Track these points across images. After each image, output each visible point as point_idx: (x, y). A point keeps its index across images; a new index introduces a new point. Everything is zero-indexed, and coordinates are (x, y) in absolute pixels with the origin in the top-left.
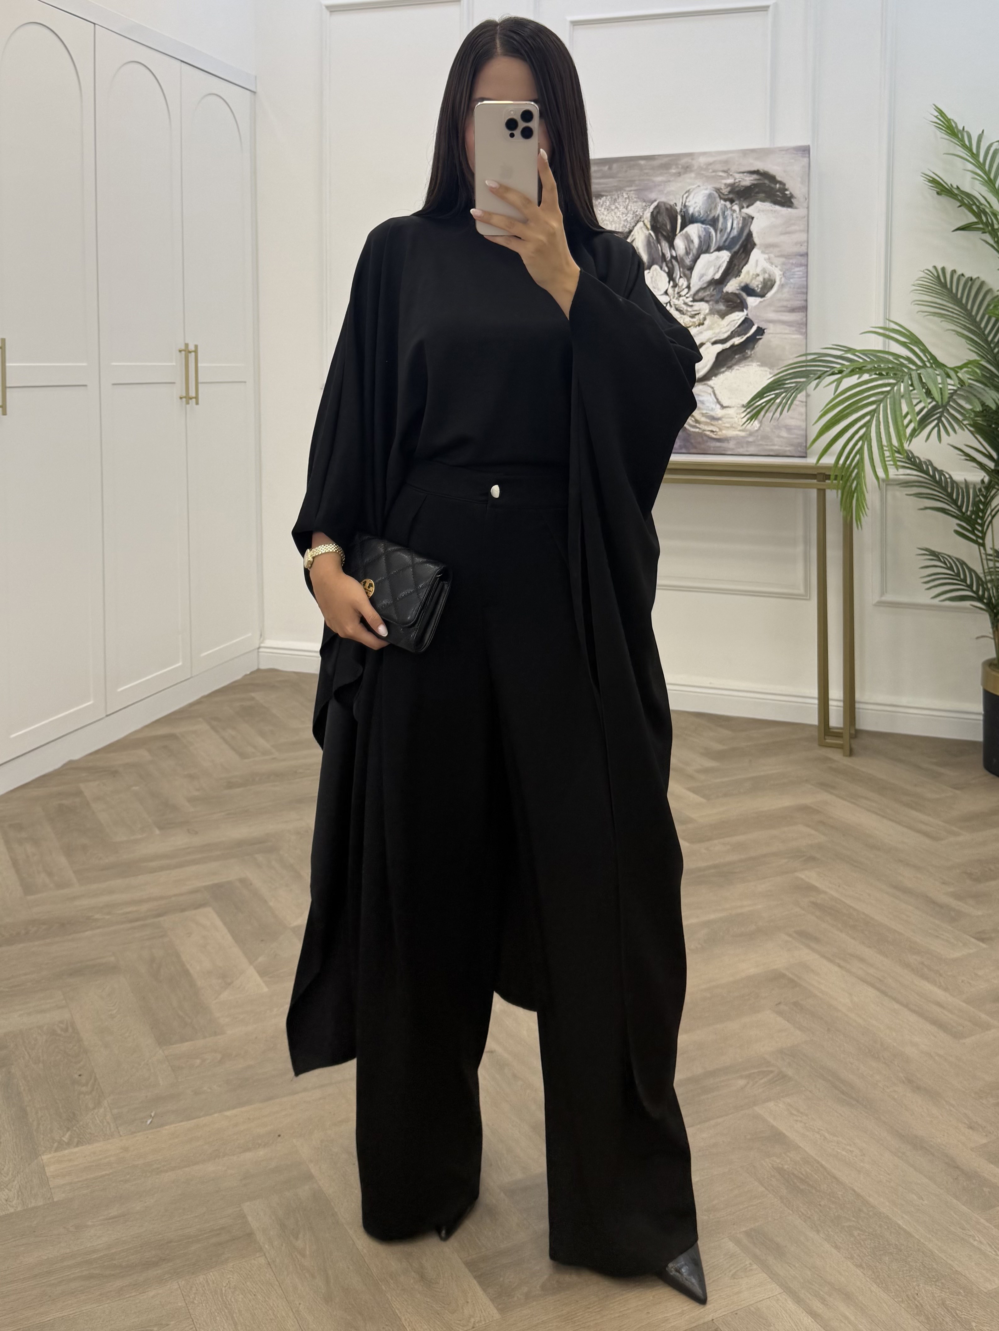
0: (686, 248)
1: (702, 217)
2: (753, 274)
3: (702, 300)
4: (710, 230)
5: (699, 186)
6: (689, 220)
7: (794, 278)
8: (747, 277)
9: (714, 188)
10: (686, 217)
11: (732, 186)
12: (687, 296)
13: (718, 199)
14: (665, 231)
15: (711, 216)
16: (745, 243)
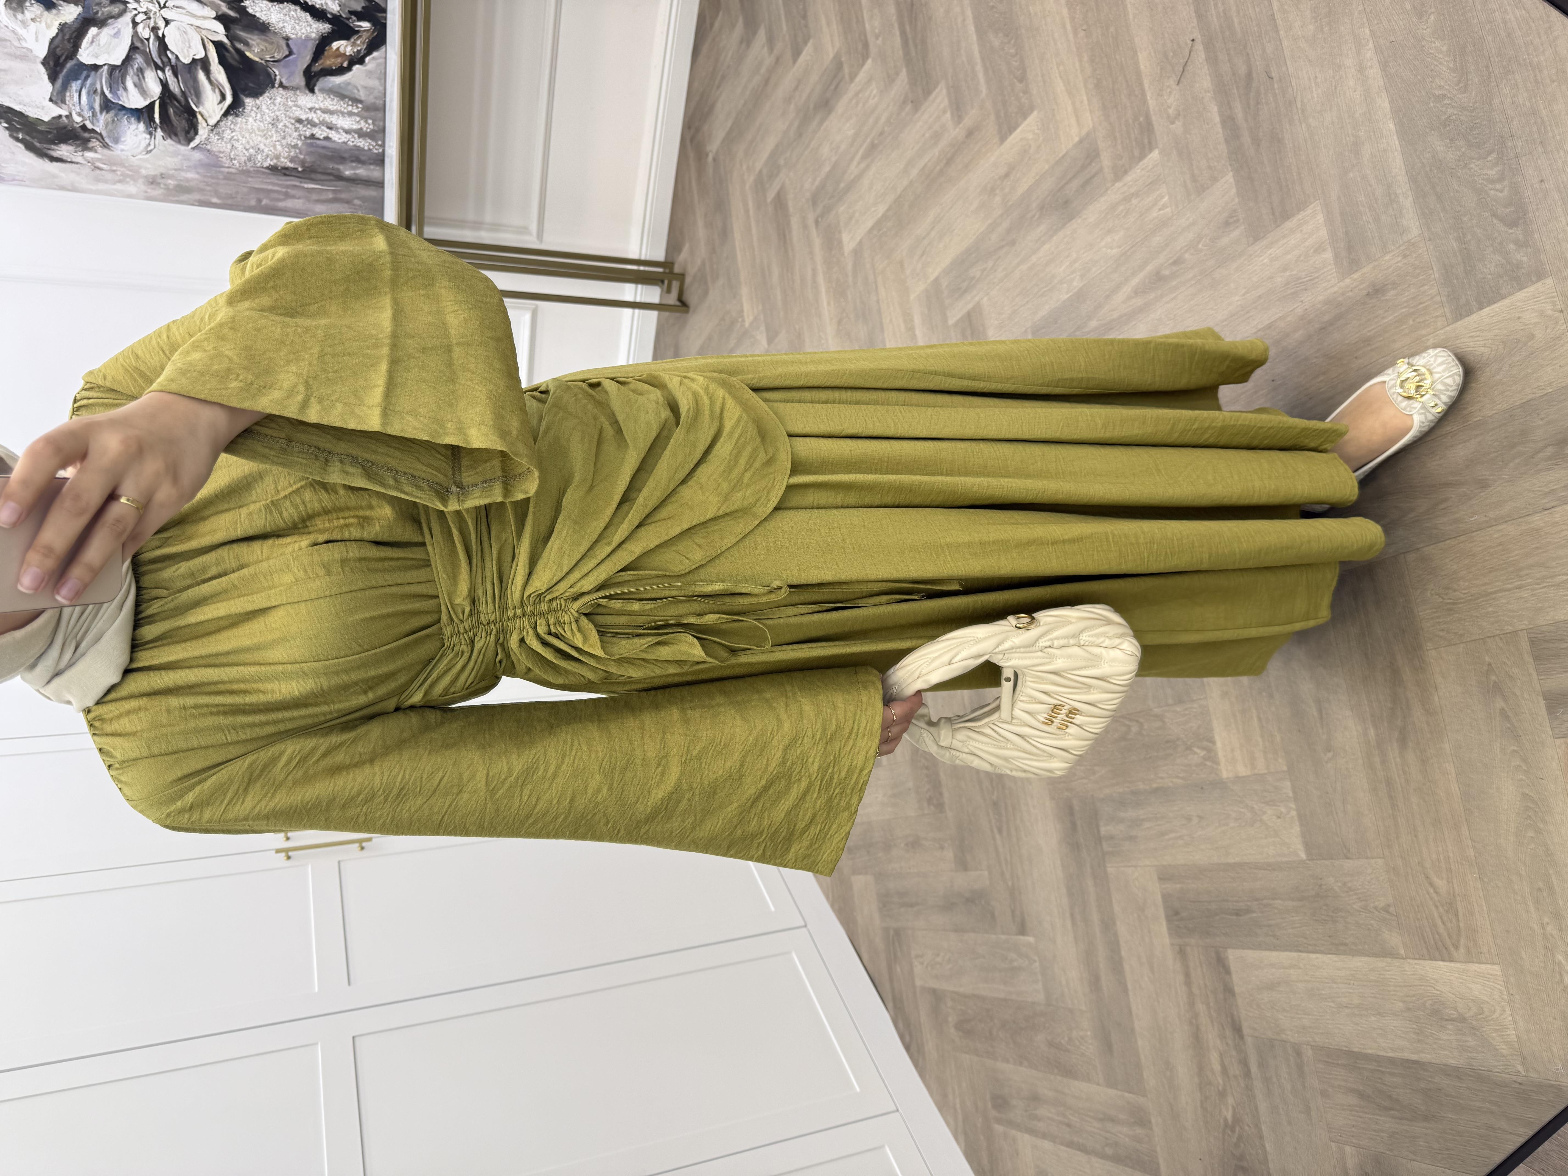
0: (144, 78)
1: (125, 115)
2: (40, 22)
4: (111, 95)
5: (133, 156)
6: (143, 115)
8: (49, 21)
9: (112, 150)
10: (147, 120)
11: (85, 148)
12: (136, 12)
13: (104, 134)
14: (177, 107)
15: (112, 114)
16: (58, 69)
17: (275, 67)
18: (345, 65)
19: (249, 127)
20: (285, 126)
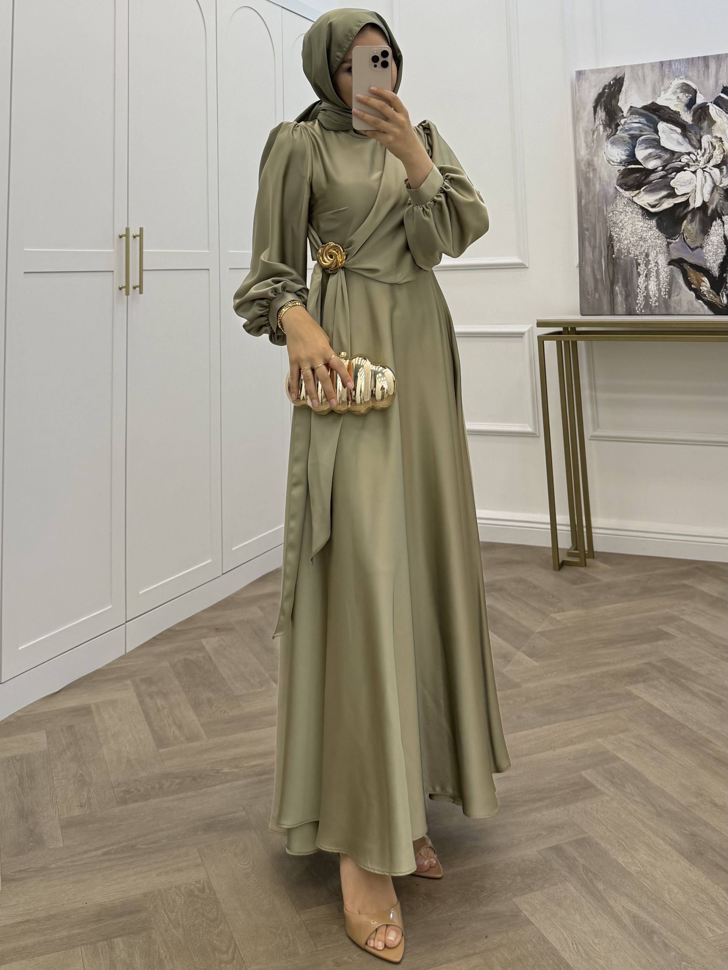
0: (656, 159)
1: (630, 148)
2: (678, 101)
3: (700, 142)
4: (641, 140)
5: (604, 153)
6: (632, 158)
7: (680, 68)
8: (679, 106)
9: (606, 141)
10: (629, 161)
11: (605, 127)
12: (696, 154)
13: (615, 136)
14: (641, 178)
15: (629, 140)
16: (651, 111)
17: (679, 239)
18: (693, 286)
19: (636, 223)
20: (642, 246)
